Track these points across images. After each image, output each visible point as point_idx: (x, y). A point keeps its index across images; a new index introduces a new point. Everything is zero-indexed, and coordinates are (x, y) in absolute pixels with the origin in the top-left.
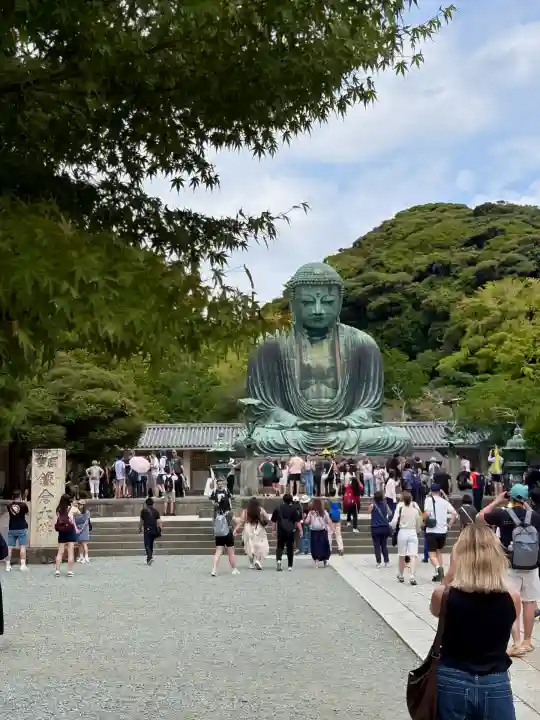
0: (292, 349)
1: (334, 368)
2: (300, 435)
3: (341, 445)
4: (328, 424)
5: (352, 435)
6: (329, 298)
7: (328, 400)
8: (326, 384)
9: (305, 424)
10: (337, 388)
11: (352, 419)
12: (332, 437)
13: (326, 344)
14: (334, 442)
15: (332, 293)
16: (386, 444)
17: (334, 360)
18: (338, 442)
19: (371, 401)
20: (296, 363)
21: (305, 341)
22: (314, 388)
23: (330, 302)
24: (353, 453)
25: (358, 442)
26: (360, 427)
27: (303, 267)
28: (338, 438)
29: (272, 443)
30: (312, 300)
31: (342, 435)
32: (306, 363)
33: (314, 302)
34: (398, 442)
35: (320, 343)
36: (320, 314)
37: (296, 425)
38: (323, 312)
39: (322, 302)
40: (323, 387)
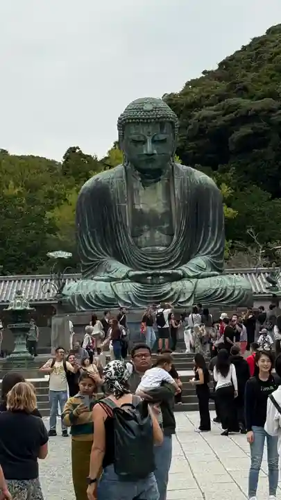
0: (122, 192)
1: (168, 214)
2: (131, 287)
3: (176, 296)
4: (162, 275)
5: (188, 285)
6: (162, 137)
7: (162, 248)
8: (161, 231)
9: (136, 275)
10: (173, 235)
11: (189, 268)
12: (167, 288)
13: (160, 186)
14: (167, 293)
15: (165, 131)
16: (224, 294)
17: (169, 204)
18: (172, 293)
19: (210, 248)
20: (128, 207)
21: (137, 184)
22: (147, 235)
23: (164, 141)
24: (188, 304)
25: (193, 293)
26: (198, 277)
27: (133, 103)
28: (172, 289)
29: (100, 296)
30: (142, 139)
31: (177, 285)
32: (137, 207)
33: (144, 142)
34: (236, 292)
35: (153, 186)
36: (153, 154)
37: (127, 276)
38: (155, 152)
39: (154, 141)
40: (157, 234)
